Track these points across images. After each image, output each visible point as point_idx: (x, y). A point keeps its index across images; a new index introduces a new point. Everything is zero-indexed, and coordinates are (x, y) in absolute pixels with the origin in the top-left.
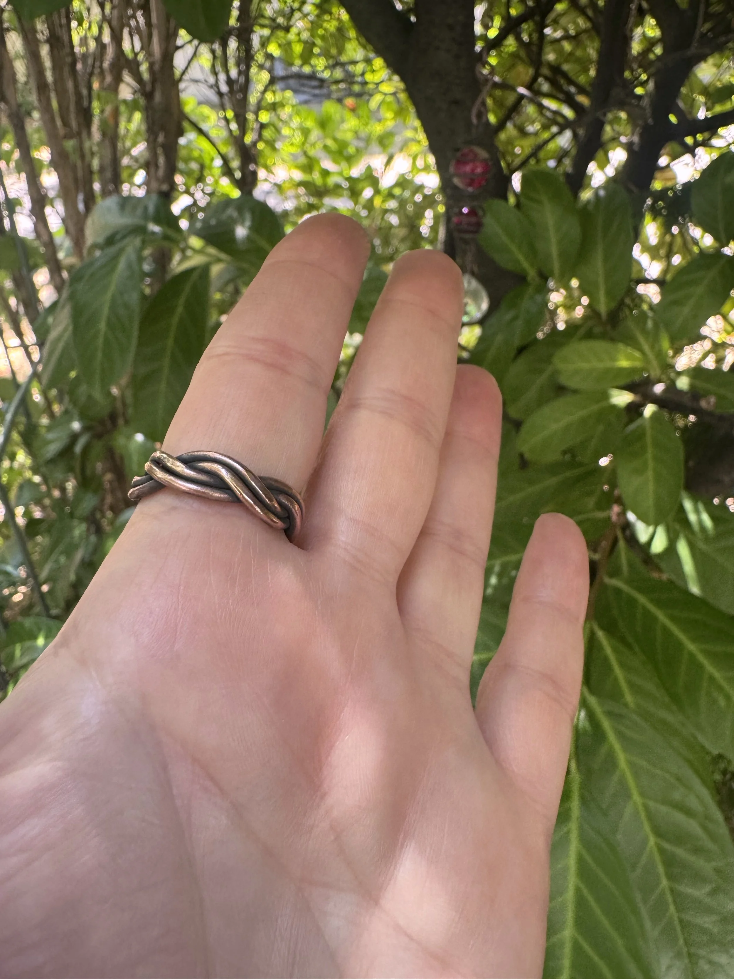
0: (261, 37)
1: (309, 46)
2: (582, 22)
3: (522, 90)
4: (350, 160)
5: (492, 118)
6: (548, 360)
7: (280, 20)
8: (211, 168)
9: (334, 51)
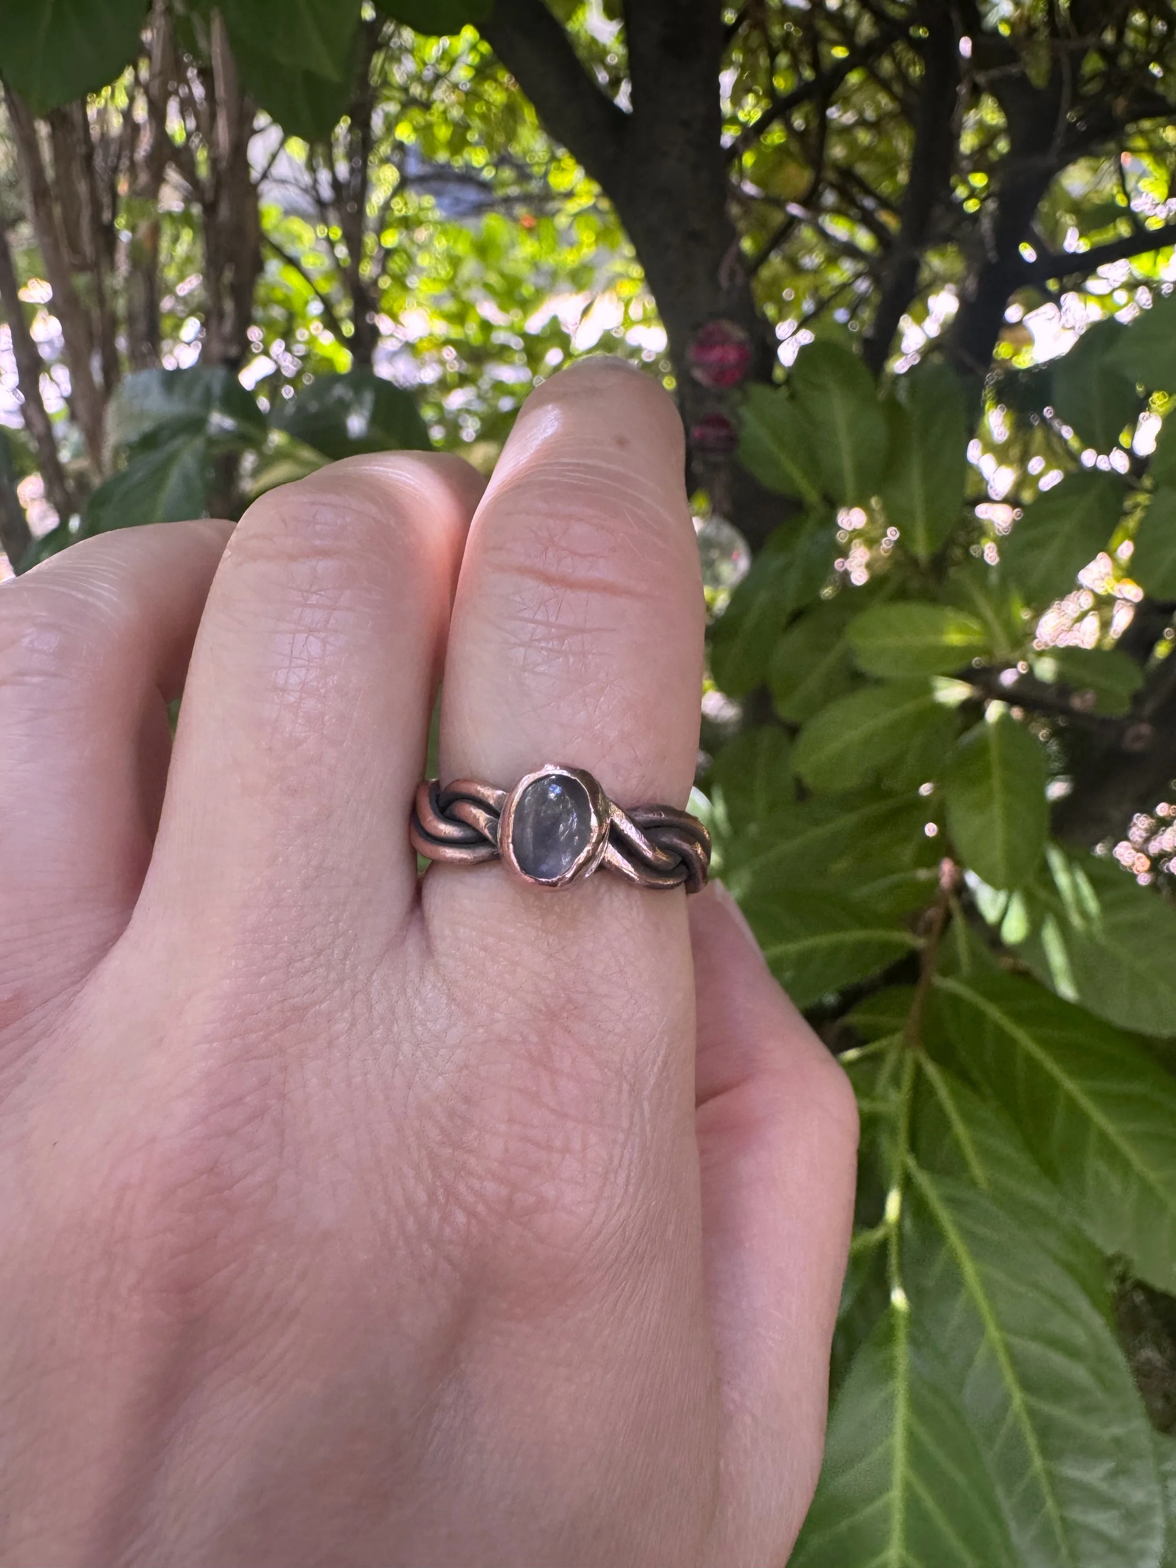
0: (387, 115)
1: (460, 129)
2: (884, 100)
3: (795, 209)
4: (526, 305)
5: (747, 245)
6: (839, 630)
7: (416, 90)
8: (304, 316)
9: (500, 138)
